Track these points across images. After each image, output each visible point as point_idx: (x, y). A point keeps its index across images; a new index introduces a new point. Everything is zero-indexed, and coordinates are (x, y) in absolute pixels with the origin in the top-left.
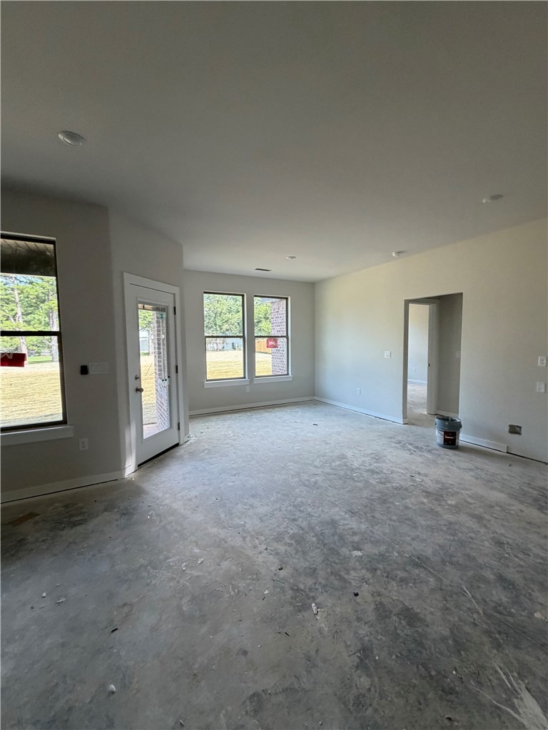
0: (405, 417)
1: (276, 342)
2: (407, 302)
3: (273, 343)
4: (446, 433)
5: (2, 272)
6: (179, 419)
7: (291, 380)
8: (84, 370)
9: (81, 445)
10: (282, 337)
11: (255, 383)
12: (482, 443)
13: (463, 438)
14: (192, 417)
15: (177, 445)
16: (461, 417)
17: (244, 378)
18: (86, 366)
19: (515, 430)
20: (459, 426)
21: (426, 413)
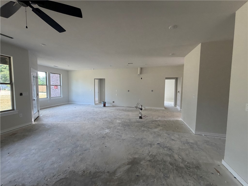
0: (95, 103)
1: (57, 87)
2: (95, 79)
3: (56, 87)
4: (104, 104)
5: (1, 64)
6: (38, 109)
7: (62, 98)
8: (21, 94)
9: (20, 115)
10: (59, 85)
11: (51, 99)
12: (109, 105)
13: (106, 105)
14: (40, 109)
15: (38, 117)
16: (106, 101)
17: (47, 98)
18: (22, 93)
19: (113, 102)
20: (106, 103)
21: (98, 103)
